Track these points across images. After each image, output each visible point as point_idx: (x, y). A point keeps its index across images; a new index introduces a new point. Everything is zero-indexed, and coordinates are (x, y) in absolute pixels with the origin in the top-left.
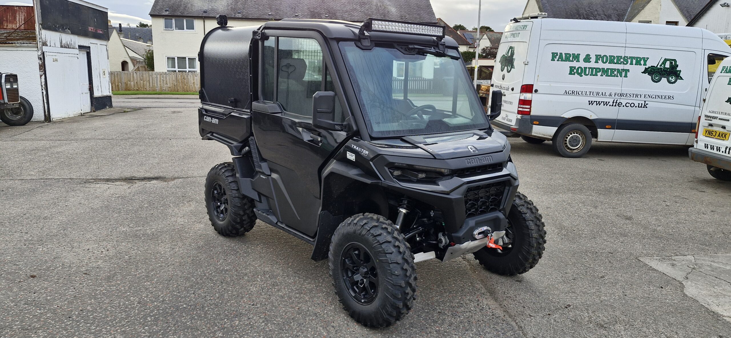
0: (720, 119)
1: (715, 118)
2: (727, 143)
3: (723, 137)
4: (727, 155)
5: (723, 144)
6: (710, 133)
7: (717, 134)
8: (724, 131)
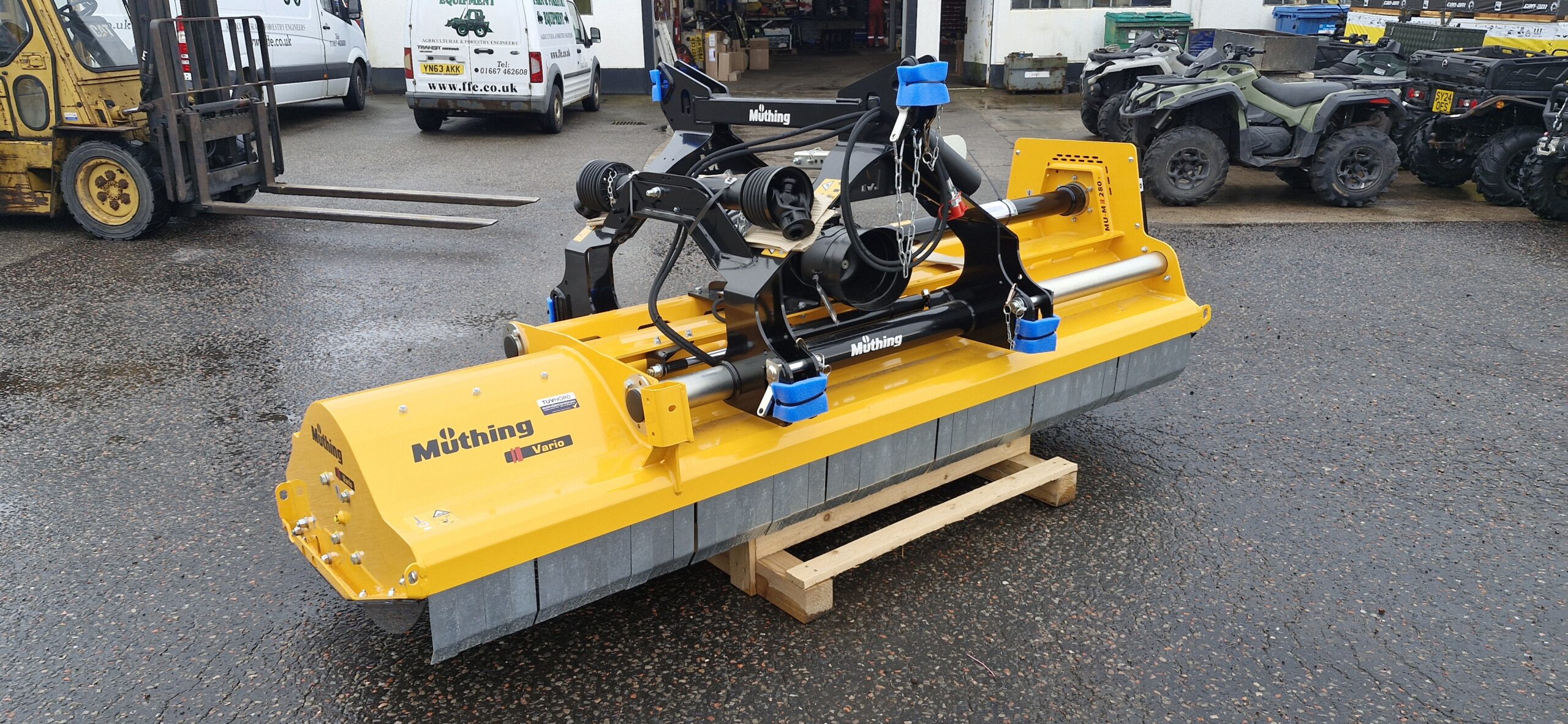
0: (444, 49)
1: (436, 48)
2: (465, 76)
3: (455, 70)
4: (467, 92)
5: (458, 80)
6: (433, 69)
7: (445, 69)
8: (454, 63)
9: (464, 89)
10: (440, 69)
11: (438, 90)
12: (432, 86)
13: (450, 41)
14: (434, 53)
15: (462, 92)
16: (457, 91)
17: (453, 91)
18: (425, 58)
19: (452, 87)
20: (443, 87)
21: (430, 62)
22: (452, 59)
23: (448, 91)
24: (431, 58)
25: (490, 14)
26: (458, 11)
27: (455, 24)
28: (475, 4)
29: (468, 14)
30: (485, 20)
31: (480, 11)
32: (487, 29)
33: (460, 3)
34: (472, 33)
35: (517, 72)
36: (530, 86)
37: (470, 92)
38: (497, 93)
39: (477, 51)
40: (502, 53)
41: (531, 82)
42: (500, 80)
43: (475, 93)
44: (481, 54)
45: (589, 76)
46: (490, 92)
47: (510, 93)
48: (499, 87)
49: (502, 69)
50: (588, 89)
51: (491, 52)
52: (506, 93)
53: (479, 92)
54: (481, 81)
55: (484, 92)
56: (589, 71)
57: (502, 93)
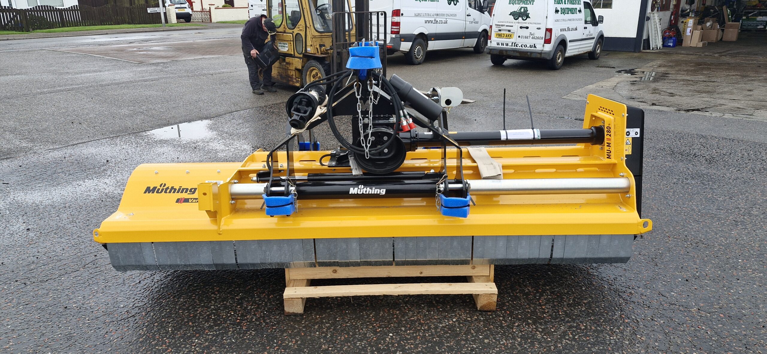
0: (506, 26)
1: (503, 25)
2: (513, 40)
3: (509, 36)
4: (513, 47)
5: (509, 41)
6: (500, 36)
7: (505, 35)
8: (510, 33)
9: (512, 46)
10: (503, 35)
11: (500, 46)
12: (498, 44)
13: (510, 22)
14: (502, 28)
15: (511, 47)
16: (509, 47)
17: (507, 47)
18: (497, 30)
19: (507, 45)
20: (503, 44)
21: (499, 32)
22: (509, 31)
23: (505, 46)
24: (500, 30)
25: (531, 9)
26: (516, 8)
27: (513, 14)
28: (525, 4)
29: (521, 9)
30: (528, 12)
31: (527, 8)
32: (528, 17)
33: (518, 4)
34: (520, 18)
35: (538, 38)
36: (543, 46)
37: (514, 47)
38: (527, 48)
39: (521, 28)
40: (533, 28)
41: (544, 43)
42: (529, 42)
43: (516, 48)
44: (523, 29)
45: (593, 41)
46: (524, 48)
47: (533, 48)
48: (528, 46)
49: (531, 36)
50: (591, 48)
51: (527, 28)
52: (531, 49)
53: (518, 48)
54: (520, 42)
55: (521, 48)
56: (593, 38)
57: (529, 48)
